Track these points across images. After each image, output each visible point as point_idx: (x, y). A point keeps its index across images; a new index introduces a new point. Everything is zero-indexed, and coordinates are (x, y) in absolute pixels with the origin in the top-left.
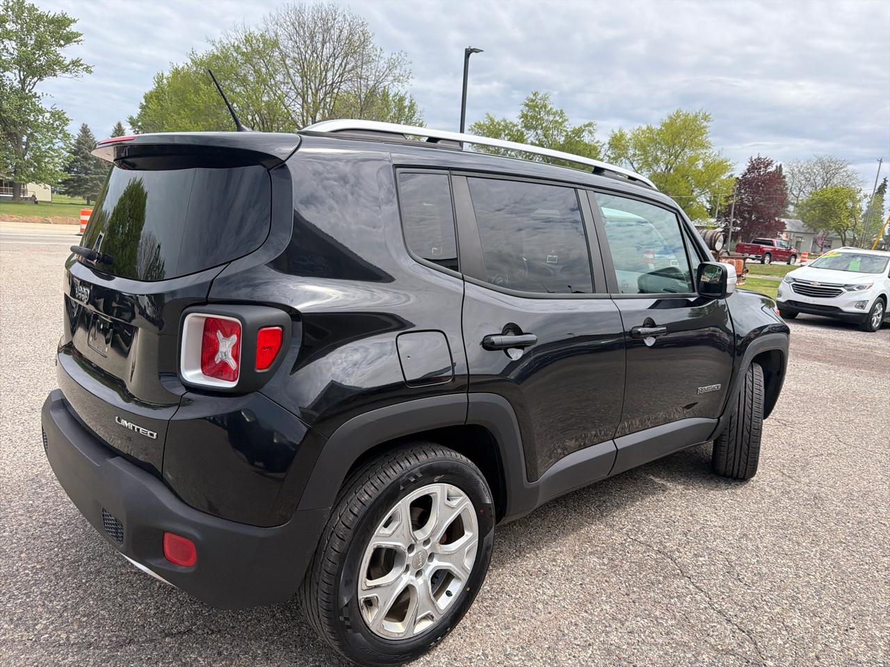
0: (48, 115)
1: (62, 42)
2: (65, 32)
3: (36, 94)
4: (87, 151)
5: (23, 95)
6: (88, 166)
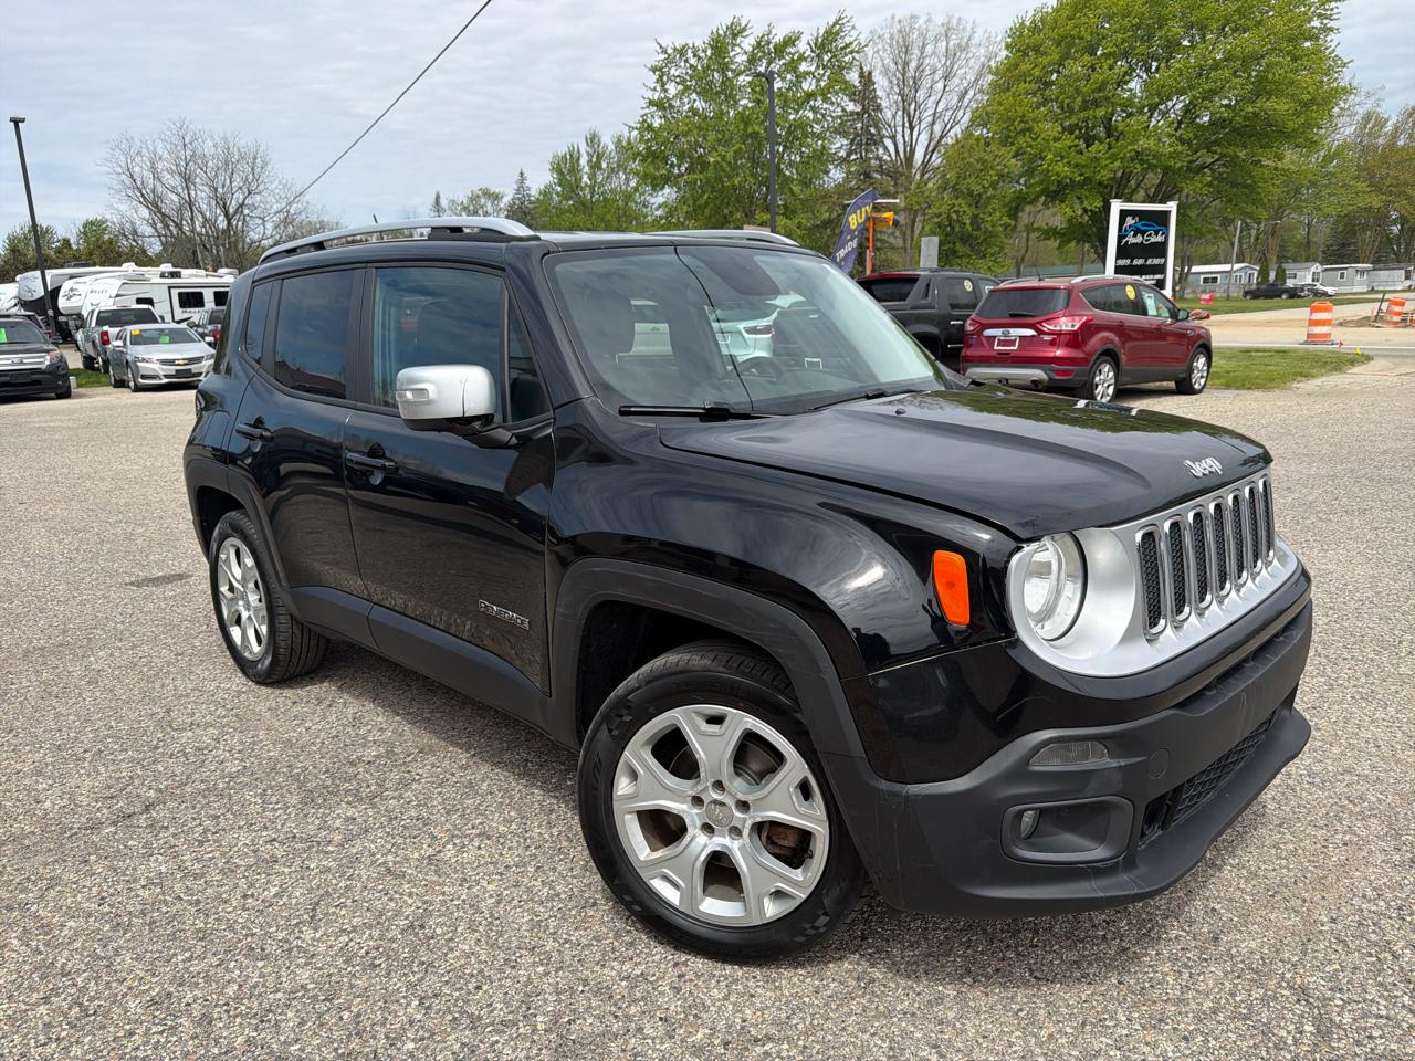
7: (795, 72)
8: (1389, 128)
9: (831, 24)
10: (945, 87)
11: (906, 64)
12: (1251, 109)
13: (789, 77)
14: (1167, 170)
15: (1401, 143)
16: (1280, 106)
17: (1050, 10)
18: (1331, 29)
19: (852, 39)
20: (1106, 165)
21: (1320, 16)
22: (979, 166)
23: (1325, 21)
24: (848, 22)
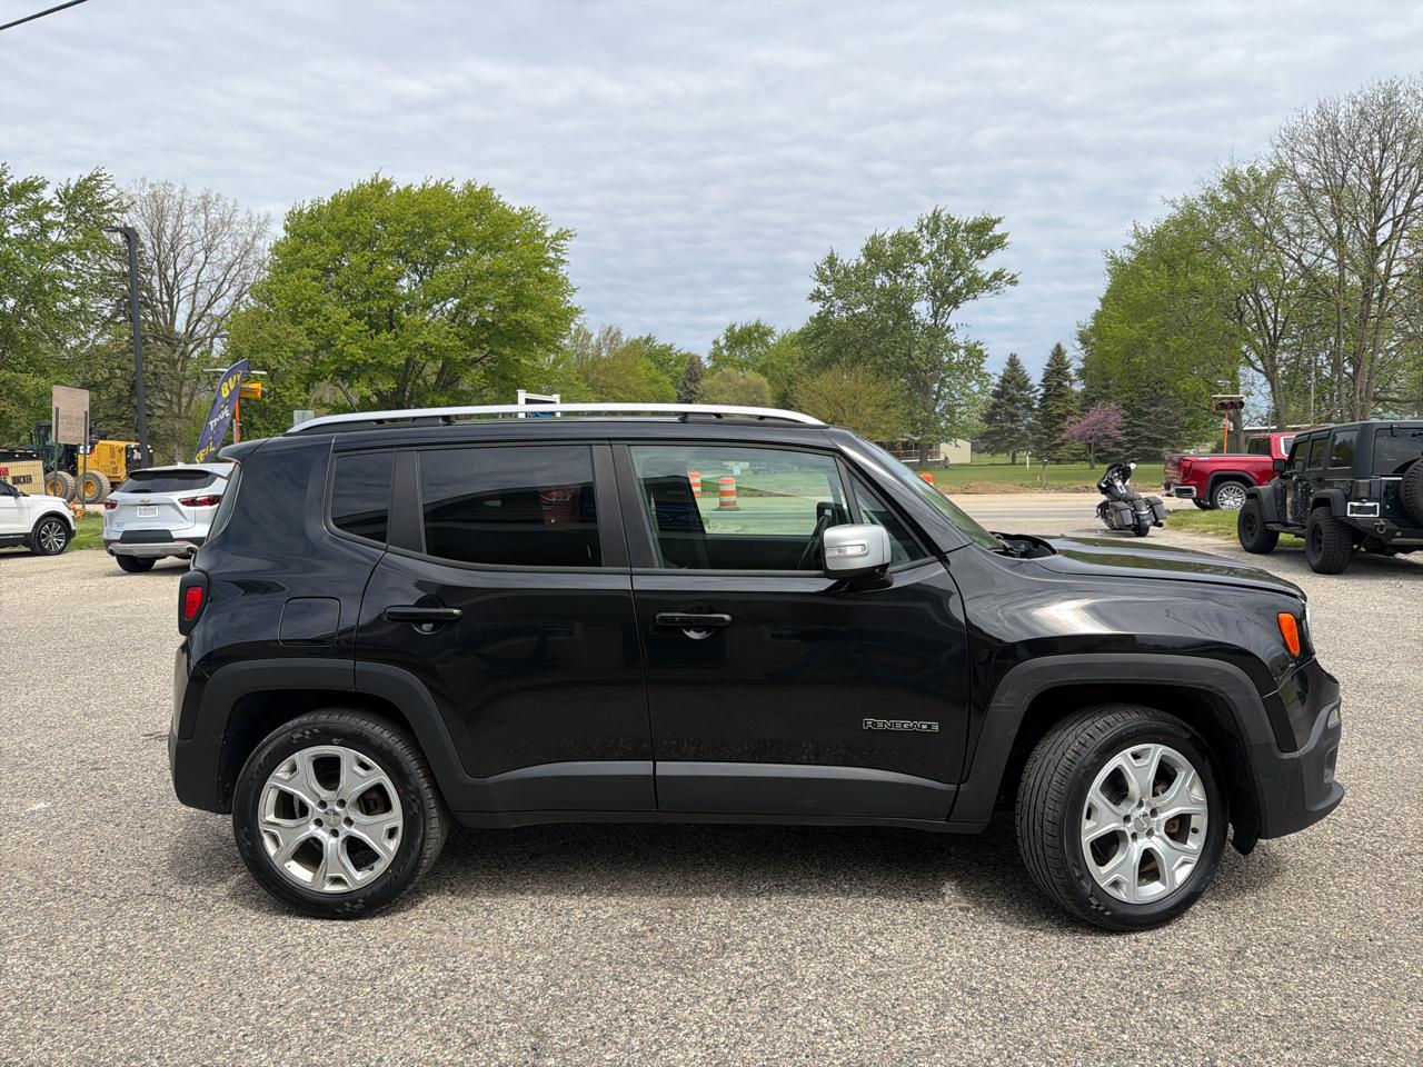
0: (962, 351)
1: (984, 252)
2: (987, 237)
3: (949, 327)
4: (1014, 391)
5: (937, 333)
6: (1014, 411)
7: (40, 220)
8: (593, 340)
9: (86, 176)
10: (206, 258)
11: (161, 230)
12: (513, 317)
13: (32, 224)
14: (447, 362)
15: (604, 355)
16: (535, 318)
17: (326, 204)
18: (563, 261)
19: (111, 198)
20: (396, 352)
21: (554, 249)
22: (273, 341)
23: (559, 254)
24: (106, 180)
